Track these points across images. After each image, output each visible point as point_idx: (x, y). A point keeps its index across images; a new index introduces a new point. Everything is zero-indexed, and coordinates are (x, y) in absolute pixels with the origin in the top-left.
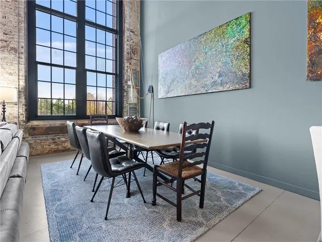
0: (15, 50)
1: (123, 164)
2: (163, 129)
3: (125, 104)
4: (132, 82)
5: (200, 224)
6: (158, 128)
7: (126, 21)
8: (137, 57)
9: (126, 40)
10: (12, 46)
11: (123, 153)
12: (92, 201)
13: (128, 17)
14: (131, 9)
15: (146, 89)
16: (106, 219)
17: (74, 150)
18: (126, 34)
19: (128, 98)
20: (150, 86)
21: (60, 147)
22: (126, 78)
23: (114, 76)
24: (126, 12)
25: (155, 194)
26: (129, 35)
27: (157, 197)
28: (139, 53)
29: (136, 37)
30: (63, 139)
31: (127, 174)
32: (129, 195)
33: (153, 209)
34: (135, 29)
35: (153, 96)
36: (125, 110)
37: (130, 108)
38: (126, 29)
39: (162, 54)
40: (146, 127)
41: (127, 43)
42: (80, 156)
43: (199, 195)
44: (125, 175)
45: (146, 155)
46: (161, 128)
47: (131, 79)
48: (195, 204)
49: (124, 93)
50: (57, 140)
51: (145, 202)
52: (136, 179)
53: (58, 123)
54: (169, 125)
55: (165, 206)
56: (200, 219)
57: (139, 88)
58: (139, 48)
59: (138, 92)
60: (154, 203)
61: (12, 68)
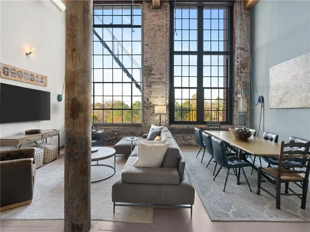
0: (164, 82)
1: (235, 162)
2: (271, 140)
3: (235, 112)
4: (242, 95)
6: (266, 138)
7: (237, 42)
8: (247, 71)
9: (236, 58)
10: (163, 80)
12: (214, 180)
13: (238, 38)
14: (241, 30)
15: (257, 99)
16: (224, 191)
18: (236, 53)
19: (237, 107)
20: (260, 97)
22: (236, 90)
23: (226, 89)
24: (236, 34)
25: (259, 187)
26: (239, 53)
27: (261, 189)
28: (249, 67)
29: (246, 53)
30: (188, 137)
32: (239, 183)
33: (257, 196)
34: (245, 46)
35: (263, 106)
36: (235, 117)
37: (239, 116)
38: (236, 49)
39: (274, 67)
40: (255, 136)
41: (237, 60)
42: (202, 151)
43: (300, 198)
44: (236, 169)
45: (253, 159)
46: (269, 138)
47: (241, 93)
48: (297, 205)
49: (234, 103)
50: (185, 138)
51: (251, 191)
52: (244, 173)
54: (277, 136)
55: (268, 198)
56: (299, 214)
57: (249, 98)
58: (249, 63)
59: (247, 103)
60: (258, 193)
61: (163, 93)
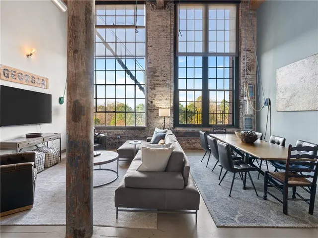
1: (241, 166)
2: (278, 143)
3: (241, 116)
4: (248, 98)
5: (305, 222)
6: (273, 142)
7: (242, 43)
8: (253, 72)
9: (242, 59)
10: (167, 82)
11: (240, 158)
12: (219, 184)
13: (244, 39)
14: (247, 30)
15: (263, 102)
16: (230, 196)
17: (203, 150)
18: (242, 54)
19: (244, 110)
20: (267, 99)
21: (192, 147)
22: (242, 92)
23: (231, 92)
25: (266, 192)
26: (245, 54)
27: (267, 194)
28: (255, 68)
29: (253, 54)
31: (243, 173)
32: (245, 188)
33: (263, 201)
34: (251, 47)
35: (270, 109)
37: (245, 119)
38: (242, 50)
39: (281, 69)
40: (261, 139)
41: (243, 61)
42: (207, 155)
43: (308, 203)
44: (242, 173)
45: (260, 163)
46: (276, 141)
47: (247, 95)
48: (305, 210)
49: (240, 106)
51: (258, 196)
52: (250, 178)
53: (190, 129)
54: (285, 140)
55: (275, 203)
56: (306, 220)
57: (255, 100)
58: (255, 64)
59: (254, 106)
60: (265, 198)
61: (167, 96)
